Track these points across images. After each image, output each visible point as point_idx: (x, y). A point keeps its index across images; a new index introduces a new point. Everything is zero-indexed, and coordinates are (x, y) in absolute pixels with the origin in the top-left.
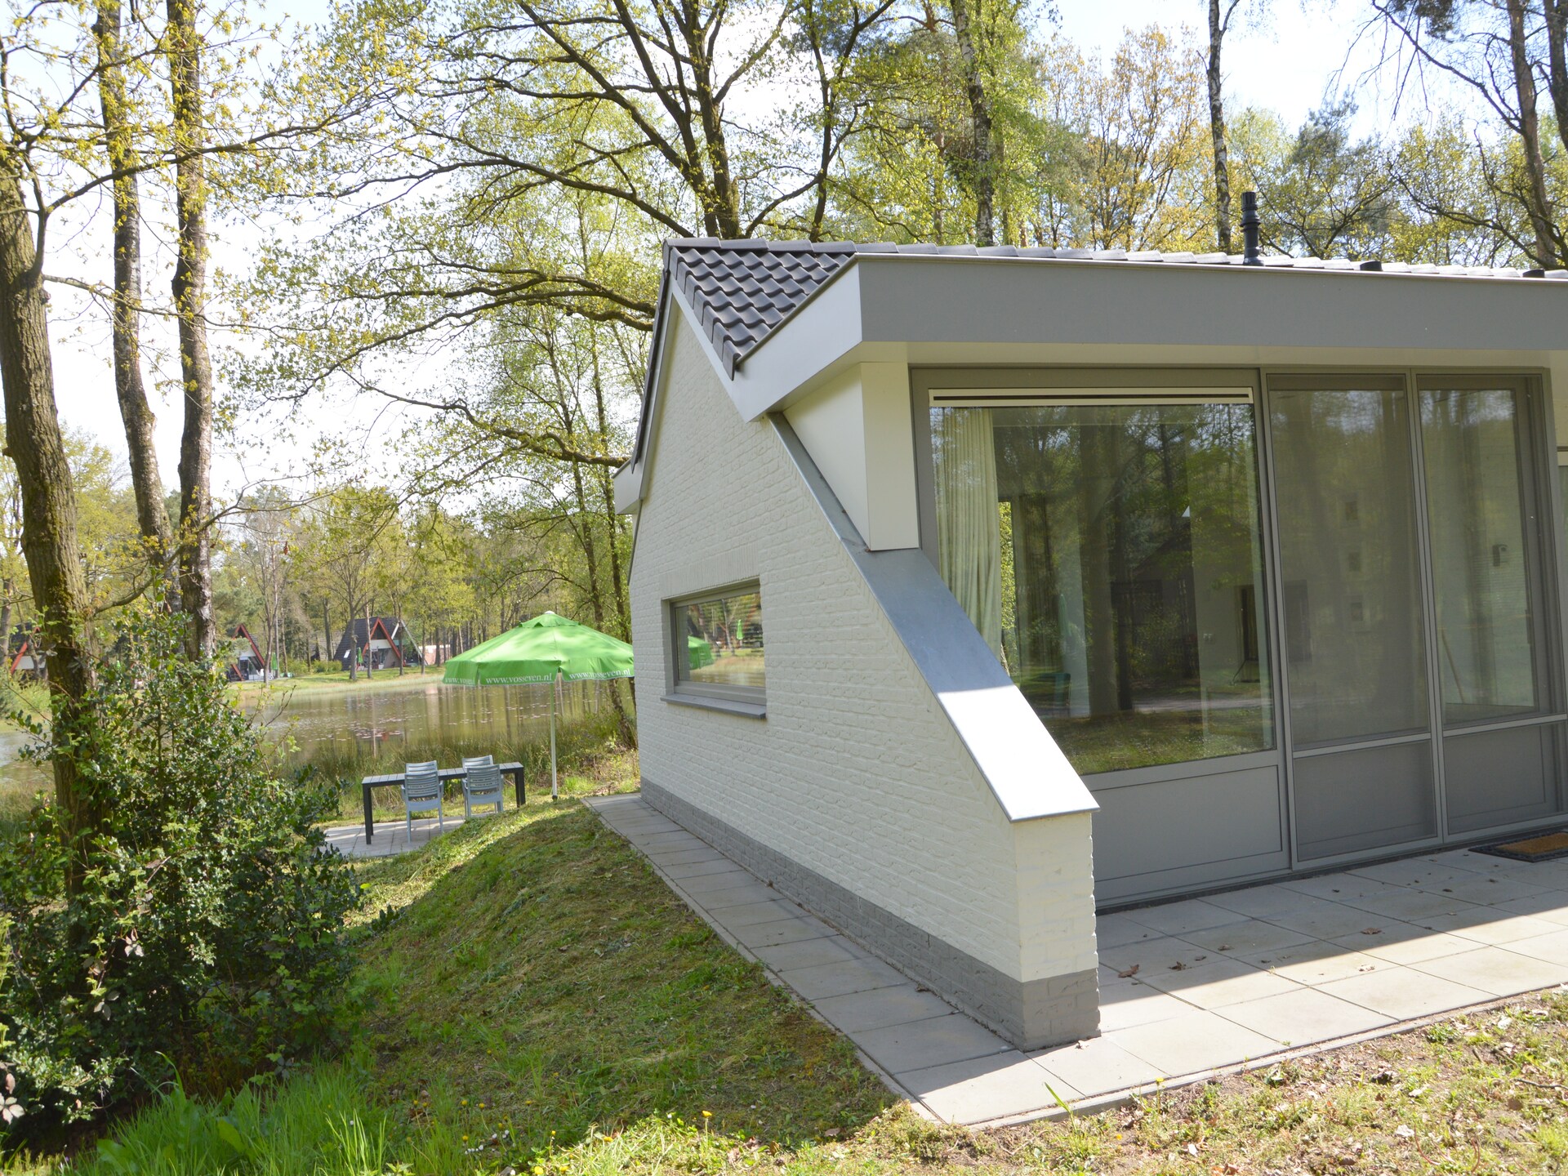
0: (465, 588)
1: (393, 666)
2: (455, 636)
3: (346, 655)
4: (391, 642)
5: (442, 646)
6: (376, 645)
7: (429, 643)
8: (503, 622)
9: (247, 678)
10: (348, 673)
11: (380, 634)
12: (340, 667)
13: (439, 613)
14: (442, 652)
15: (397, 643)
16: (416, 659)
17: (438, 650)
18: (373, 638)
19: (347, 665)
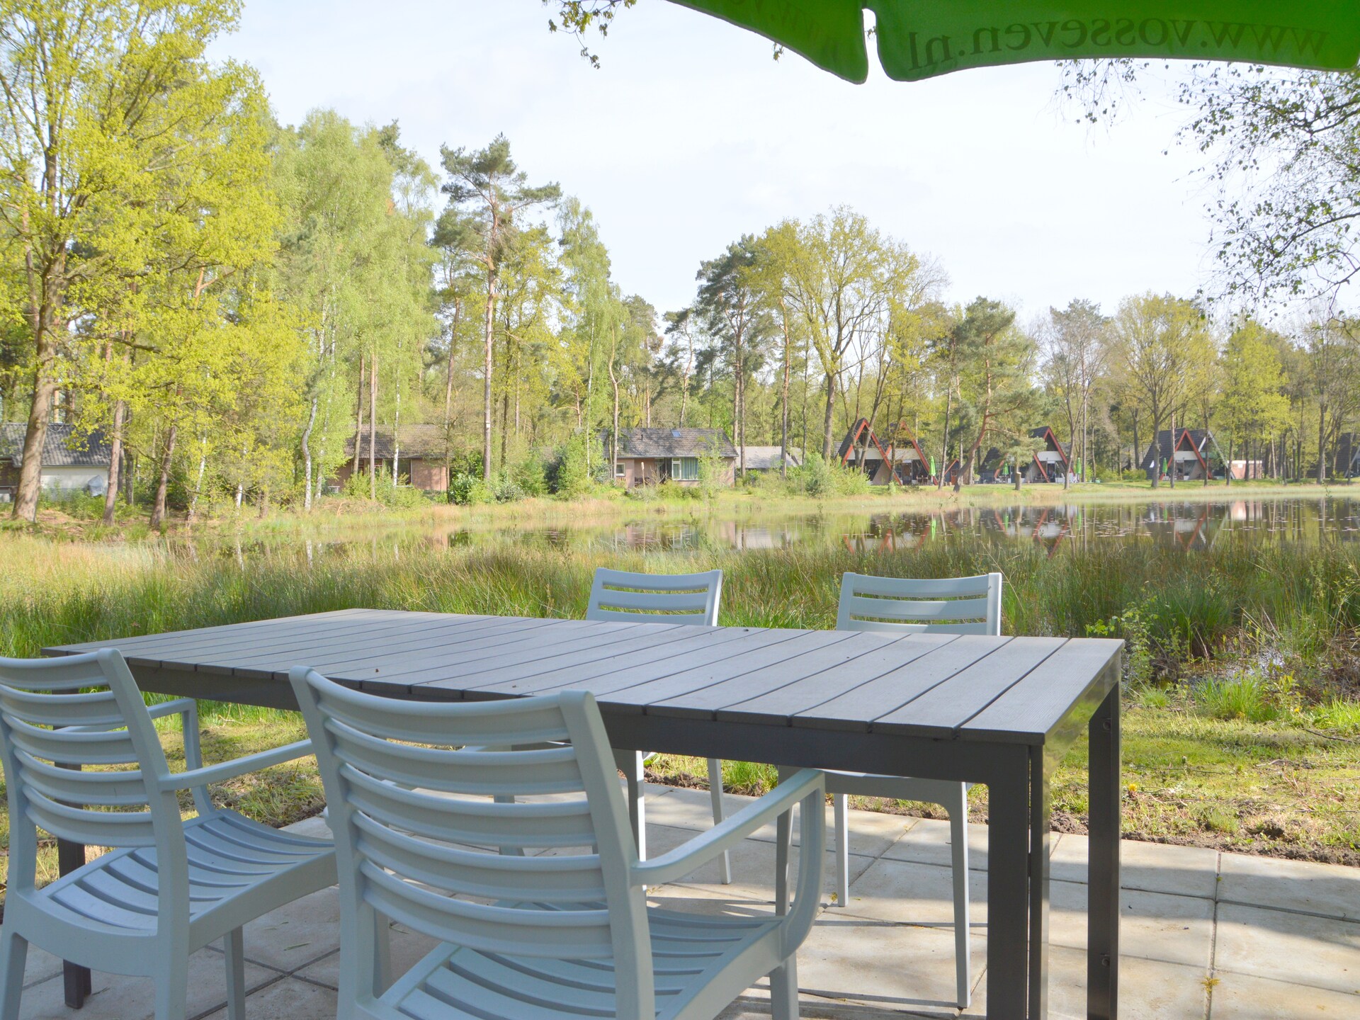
0: (1279, 398)
1: (1199, 477)
2: (1268, 451)
3: (1152, 465)
4: (1197, 454)
5: (1251, 462)
6: (1180, 456)
7: (1237, 457)
8: (1321, 438)
9: (1053, 481)
10: (1150, 482)
11: (1187, 445)
12: (1145, 476)
13: (1251, 425)
14: (1251, 468)
15: (1203, 455)
16: (1222, 472)
17: (1247, 466)
18: (1179, 449)
19: (1151, 475)
